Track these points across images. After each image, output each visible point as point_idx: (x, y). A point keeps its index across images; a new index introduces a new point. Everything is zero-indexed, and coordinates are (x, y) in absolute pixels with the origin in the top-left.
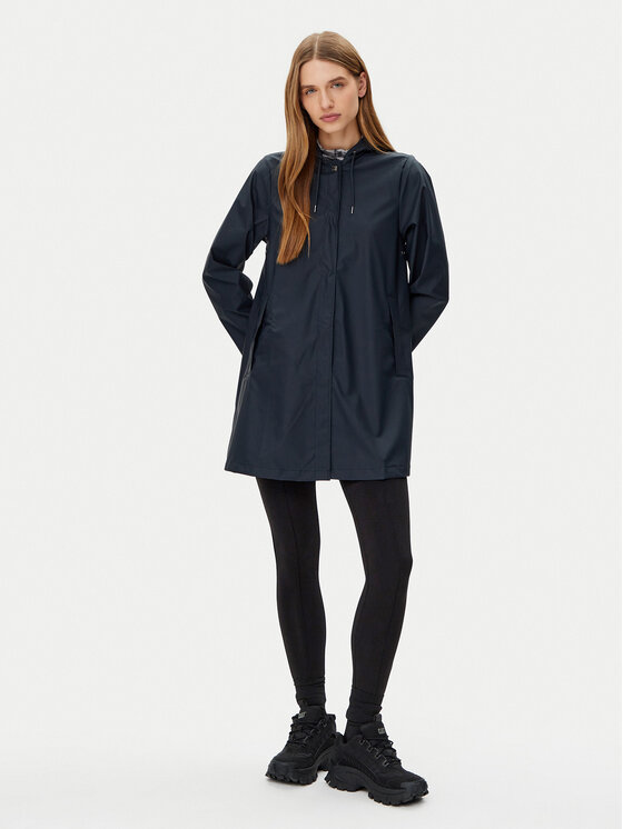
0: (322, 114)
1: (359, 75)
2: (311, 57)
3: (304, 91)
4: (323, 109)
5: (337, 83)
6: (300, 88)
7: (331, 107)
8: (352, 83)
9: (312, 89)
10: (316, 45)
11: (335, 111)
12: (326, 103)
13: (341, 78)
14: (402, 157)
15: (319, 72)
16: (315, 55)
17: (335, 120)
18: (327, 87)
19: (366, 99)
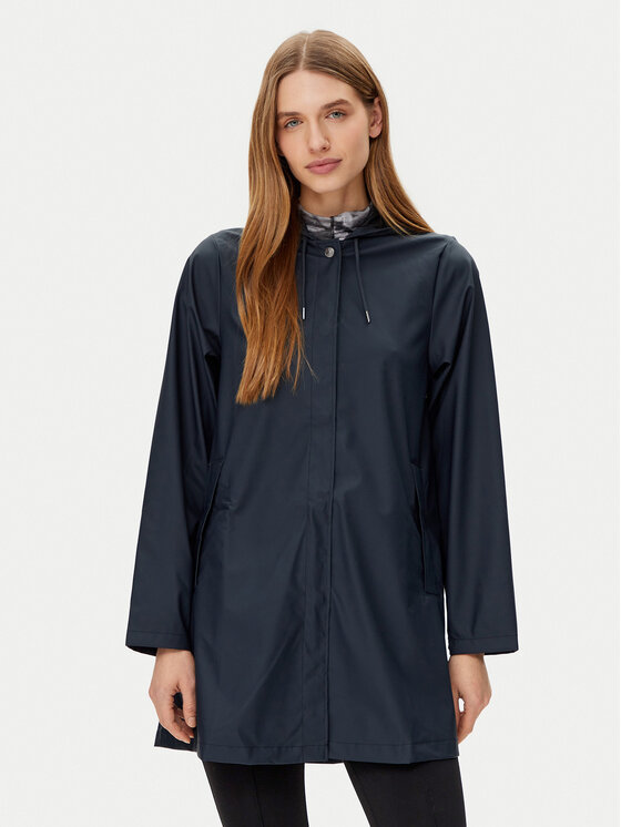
0: (310, 160)
1: (372, 101)
2: (294, 67)
3: (282, 121)
4: (312, 151)
5: (337, 111)
6: (277, 117)
7: (324, 149)
8: (360, 114)
9: (296, 119)
10: (304, 49)
11: (332, 155)
12: (317, 142)
13: (341, 102)
14: (439, 240)
15: (307, 92)
16: (302, 64)
17: (331, 170)
18: (319, 117)
19: (379, 142)
